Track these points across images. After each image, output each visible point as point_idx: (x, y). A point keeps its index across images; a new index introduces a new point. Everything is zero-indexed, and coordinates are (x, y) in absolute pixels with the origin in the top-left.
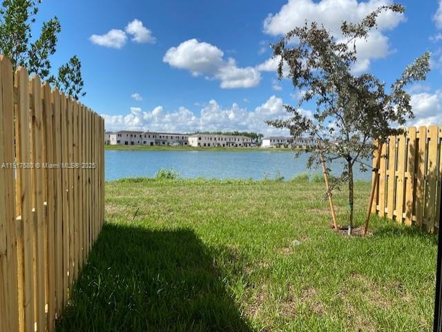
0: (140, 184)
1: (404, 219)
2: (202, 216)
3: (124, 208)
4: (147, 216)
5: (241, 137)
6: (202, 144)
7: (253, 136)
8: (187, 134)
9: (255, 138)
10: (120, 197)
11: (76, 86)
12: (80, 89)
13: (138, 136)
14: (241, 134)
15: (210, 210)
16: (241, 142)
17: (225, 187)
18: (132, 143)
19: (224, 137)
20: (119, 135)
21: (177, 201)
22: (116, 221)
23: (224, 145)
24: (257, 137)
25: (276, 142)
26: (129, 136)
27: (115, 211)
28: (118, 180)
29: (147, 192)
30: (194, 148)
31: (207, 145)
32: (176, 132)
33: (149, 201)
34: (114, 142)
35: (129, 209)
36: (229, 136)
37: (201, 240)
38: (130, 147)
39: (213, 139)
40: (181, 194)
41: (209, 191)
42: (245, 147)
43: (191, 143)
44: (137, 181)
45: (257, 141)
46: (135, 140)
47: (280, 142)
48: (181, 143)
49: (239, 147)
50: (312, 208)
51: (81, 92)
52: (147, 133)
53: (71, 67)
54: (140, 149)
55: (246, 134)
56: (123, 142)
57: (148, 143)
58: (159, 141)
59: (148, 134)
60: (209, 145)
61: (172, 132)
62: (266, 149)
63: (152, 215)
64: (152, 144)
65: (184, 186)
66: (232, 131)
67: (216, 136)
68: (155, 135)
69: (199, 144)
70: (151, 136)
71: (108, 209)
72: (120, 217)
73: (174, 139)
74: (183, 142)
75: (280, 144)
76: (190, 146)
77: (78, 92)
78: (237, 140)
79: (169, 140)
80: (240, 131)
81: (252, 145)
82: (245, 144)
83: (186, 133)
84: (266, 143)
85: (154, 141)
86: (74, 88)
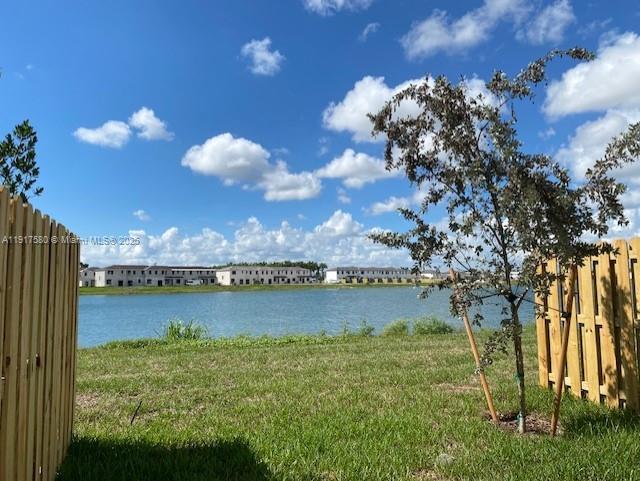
0: (143, 351)
1: (602, 397)
2: (257, 411)
3: (113, 400)
4: (156, 414)
5: (294, 270)
6: (237, 281)
7: (312, 266)
8: (214, 268)
9: (316, 269)
10: (107, 376)
11: (23, 177)
12: (31, 182)
13: (139, 272)
14: (294, 265)
15: (269, 396)
16: (295, 275)
17: (284, 349)
18: (130, 283)
19: (270, 269)
20: (110, 271)
21: (208, 381)
22: (98, 431)
23: (270, 281)
24: (318, 268)
25: (345, 274)
26: (125, 272)
27: (97, 409)
28: (104, 344)
29: (154, 365)
30: (225, 288)
31: (244, 282)
32: (198, 265)
33: (159, 382)
34: (100, 282)
35: (124, 401)
36: (278, 268)
37: (265, 466)
38: (126, 289)
39: (254, 273)
40: (214, 367)
41: (260, 359)
42: (300, 284)
43: (220, 280)
44: (138, 345)
45: (318, 273)
46: (135, 278)
47: (351, 274)
48: (205, 280)
49: (292, 283)
50: (440, 382)
51: (34, 187)
52: (153, 267)
53: (17, 142)
54: (140, 293)
55: (302, 265)
56: (115, 282)
57: (154, 282)
58: (171, 280)
59: (155, 269)
60: (248, 281)
61: (191, 265)
62: (332, 286)
63: (165, 412)
64: (160, 283)
65: (216, 350)
66: (282, 261)
67: (259, 269)
68: (164, 270)
69: (233, 280)
70: (159, 272)
71: (84, 403)
72: (107, 419)
73: (195, 275)
74: (208, 278)
75: (352, 277)
76: (219, 285)
77: (27, 187)
78: (289, 272)
79: (187, 277)
80: (293, 261)
81: (311, 279)
82: (302, 279)
83: (212, 266)
84: (331, 277)
85: (163, 279)
86: (19, 178)
